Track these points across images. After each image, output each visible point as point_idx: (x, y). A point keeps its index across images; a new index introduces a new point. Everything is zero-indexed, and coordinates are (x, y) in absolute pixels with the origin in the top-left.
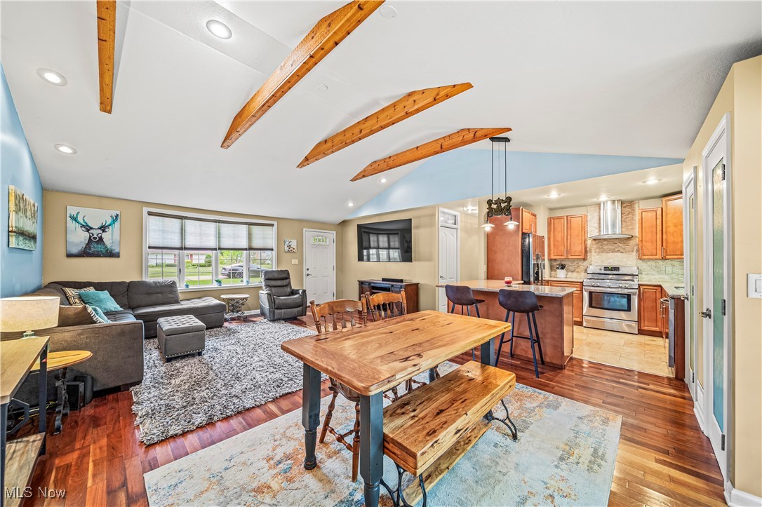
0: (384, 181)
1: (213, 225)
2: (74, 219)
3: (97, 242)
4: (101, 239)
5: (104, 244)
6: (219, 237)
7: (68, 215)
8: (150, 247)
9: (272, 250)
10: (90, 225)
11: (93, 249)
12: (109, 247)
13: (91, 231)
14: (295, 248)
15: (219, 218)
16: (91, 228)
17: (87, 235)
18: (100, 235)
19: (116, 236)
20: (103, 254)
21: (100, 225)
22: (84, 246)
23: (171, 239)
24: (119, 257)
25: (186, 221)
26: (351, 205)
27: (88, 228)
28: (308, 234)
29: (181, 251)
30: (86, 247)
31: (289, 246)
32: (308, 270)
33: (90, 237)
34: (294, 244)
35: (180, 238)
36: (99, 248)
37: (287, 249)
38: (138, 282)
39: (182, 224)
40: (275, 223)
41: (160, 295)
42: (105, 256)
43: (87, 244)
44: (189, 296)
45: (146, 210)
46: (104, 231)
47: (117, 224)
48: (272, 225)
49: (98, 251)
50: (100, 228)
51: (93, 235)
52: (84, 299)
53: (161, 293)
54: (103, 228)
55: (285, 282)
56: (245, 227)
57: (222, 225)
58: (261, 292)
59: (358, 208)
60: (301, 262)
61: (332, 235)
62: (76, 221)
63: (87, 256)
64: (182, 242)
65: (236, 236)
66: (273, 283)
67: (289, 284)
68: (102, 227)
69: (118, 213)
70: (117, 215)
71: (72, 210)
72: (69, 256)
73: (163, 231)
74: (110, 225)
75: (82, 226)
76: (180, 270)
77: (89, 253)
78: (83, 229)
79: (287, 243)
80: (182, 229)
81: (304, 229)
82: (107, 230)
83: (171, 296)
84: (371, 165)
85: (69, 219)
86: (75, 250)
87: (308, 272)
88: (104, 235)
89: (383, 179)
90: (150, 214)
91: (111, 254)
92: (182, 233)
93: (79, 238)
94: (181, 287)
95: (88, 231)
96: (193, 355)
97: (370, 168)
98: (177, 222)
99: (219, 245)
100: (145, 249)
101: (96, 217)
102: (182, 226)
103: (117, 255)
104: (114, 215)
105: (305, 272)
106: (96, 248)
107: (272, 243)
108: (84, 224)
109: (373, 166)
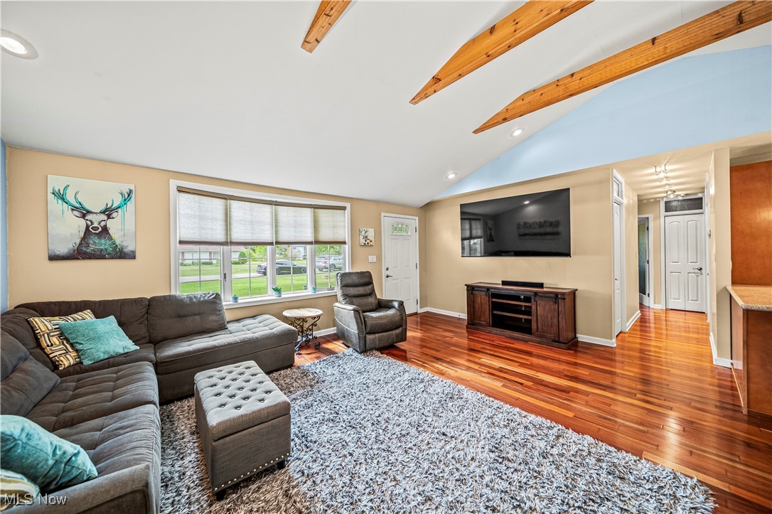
0: (517, 133)
1: (267, 208)
2: (61, 196)
3: (99, 235)
4: (105, 229)
5: (110, 238)
6: (276, 226)
7: (50, 190)
8: (181, 242)
9: (344, 243)
10: (88, 207)
11: (92, 247)
12: (118, 242)
13: (89, 217)
14: (373, 239)
15: (276, 198)
16: (89, 212)
17: (82, 223)
18: (103, 224)
19: (130, 225)
20: (109, 254)
21: (103, 208)
22: (78, 241)
23: (212, 229)
24: (134, 258)
25: (232, 202)
26: (451, 176)
27: (84, 213)
28: (387, 220)
29: (225, 247)
30: (81, 244)
31: (366, 238)
32: (387, 269)
33: (87, 227)
34: (371, 234)
35: (224, 227)
36: (103, 244)
37: (363, 241)
38: (165, 297)
39: (226, 206)
40: (348, 205)
41: (197, 317)
42: (112, 258)
43: (83, 239)
44: (238, 314)
45: (174, 183)
46: (109, 217)
47: (130, 205)
48: (344, 208)
49: (102, 250)
50: (103, 212)
51: (92, 223)
52: (69, 336)
53: (199, 314)
54: (108, 212)
55: (368, 289)
56: (308, 212)
57: (280, 208)
58: (337, 304)
59: (459, 182)
60: (379, 259)
61: (414, 222)
62: (63, 199)
63: (83, 259)
64: (227, 234)
65: (297, 224)
66: (353, 291)
67: (372, 293)
68: (106, 210)
69: (132, 188)
70: (131, 191)
71: (56, 182)
72: (53, 258)
73: (201, 218)
74: (119, 207)
75: (74, 209)
76: (225, 274)
77: (85, 253)
78: (76, 213)
79: (363, 233)
80: (226, 214)
81: (383, 214)
82: (114, 215)
83: (213, 318)
84: (522, 98)
85: (51, 197)
86: (63, 249)
87: (388, 273)
88: (110, 223)
89: (516, 129)
90: (181, 190)
91: (121, 254)
92: (226, 221)
93: (69, 230)
94: (227, 302)
95: (84, 216)
96: (269, 471)
97: (521, 102)
98: (218, 204)
99: (276, 238)
100: (175, 245)
101: (96, 194)
102: (226, 210)
103: (132, 256)
104: (125, 191)
105: (385, 273)
106: (97, 244)
107: (344, 234)
108: (78, 205)
109: (527, 100)
